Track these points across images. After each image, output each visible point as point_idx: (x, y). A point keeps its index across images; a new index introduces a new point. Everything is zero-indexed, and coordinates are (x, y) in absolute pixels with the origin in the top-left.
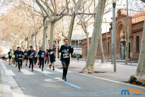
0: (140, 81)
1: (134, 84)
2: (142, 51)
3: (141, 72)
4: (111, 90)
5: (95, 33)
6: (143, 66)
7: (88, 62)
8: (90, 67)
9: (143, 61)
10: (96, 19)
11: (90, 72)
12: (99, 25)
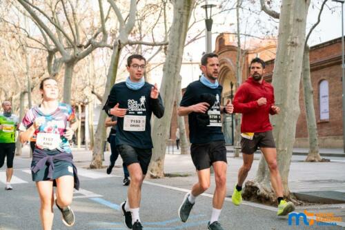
0: (265, 193)
1: (253, 202)
4: (201, 215)
5: (166, 86)
8: (156, 164)
10: (168, 56)
11: (155, 174)
12: (174, 68)
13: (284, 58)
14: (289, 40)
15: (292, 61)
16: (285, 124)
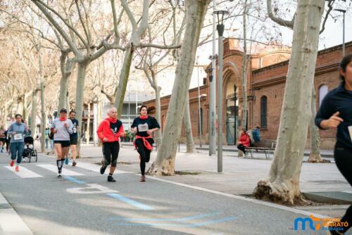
0: (278, 193)
1: (265, 201)
2: (283, 129)
3: (281, 174)
5: (179, 88)
6: (285, 160)
7: (162, 151)
9: (285, 150)
10: (180, 59)
11: (166, 172)
12: (187, 71)
13: (298, 63)
14: (303, 47)
15: (306, 67)
16: (297, 127)
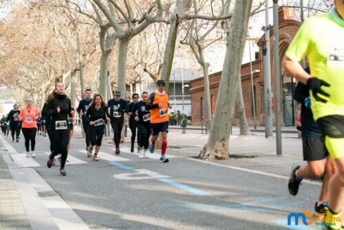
5: (231, 62)
7: (215, 132)
8: (220, 144)
12: (238, 43)
